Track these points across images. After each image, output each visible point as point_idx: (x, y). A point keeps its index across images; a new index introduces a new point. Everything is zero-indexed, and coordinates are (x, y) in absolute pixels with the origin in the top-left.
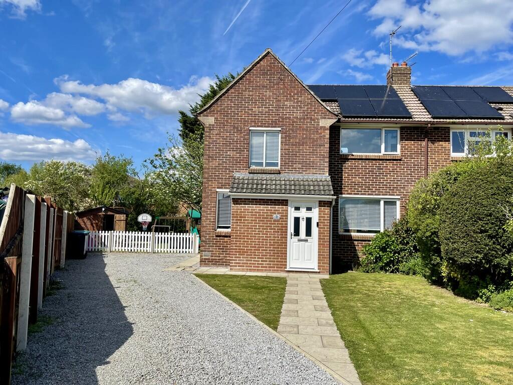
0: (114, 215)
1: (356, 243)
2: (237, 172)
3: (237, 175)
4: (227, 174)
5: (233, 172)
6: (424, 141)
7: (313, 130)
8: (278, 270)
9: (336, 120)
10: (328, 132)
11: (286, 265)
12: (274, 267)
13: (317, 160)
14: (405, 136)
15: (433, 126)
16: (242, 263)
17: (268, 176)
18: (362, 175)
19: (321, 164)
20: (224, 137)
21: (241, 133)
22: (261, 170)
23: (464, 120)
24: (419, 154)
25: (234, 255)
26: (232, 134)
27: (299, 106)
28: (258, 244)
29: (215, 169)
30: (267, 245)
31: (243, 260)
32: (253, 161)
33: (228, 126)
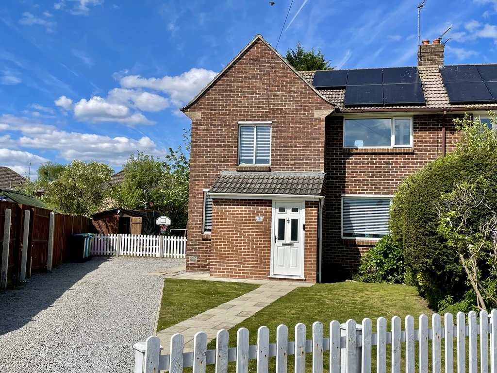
0: (130, 217)
1: (361, 248)
2: (225, 170)
3: (224, 173)
4: (214, 172)
5: (221, 170)
6: (441, 130)
7: (306, 122)
8: (260, 277)
9: (333, 110)
10: (323, 124)
11: (269, 271)
12: (257, 274)
13: (311, 155)
14: (419, 125)
15: (450, 113)
16: (223, 269)
17: (257, 174)
18: (368, 172)
19: (316, 160)
20: (211, 132)
21: (229, 128)
22: (250, 168)
23: (488, 105)
24: (435, 146)
25: (214, 259)
26: (220, 130)
27: (292, 96)
28: (239, 249)
29: (202, 167)
30: (249, 249)
31: (224, 266)
32: (242, 158)
33: (215, 120)
